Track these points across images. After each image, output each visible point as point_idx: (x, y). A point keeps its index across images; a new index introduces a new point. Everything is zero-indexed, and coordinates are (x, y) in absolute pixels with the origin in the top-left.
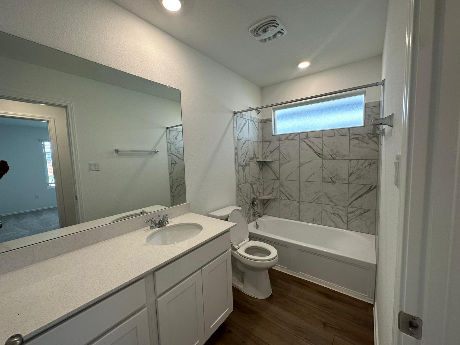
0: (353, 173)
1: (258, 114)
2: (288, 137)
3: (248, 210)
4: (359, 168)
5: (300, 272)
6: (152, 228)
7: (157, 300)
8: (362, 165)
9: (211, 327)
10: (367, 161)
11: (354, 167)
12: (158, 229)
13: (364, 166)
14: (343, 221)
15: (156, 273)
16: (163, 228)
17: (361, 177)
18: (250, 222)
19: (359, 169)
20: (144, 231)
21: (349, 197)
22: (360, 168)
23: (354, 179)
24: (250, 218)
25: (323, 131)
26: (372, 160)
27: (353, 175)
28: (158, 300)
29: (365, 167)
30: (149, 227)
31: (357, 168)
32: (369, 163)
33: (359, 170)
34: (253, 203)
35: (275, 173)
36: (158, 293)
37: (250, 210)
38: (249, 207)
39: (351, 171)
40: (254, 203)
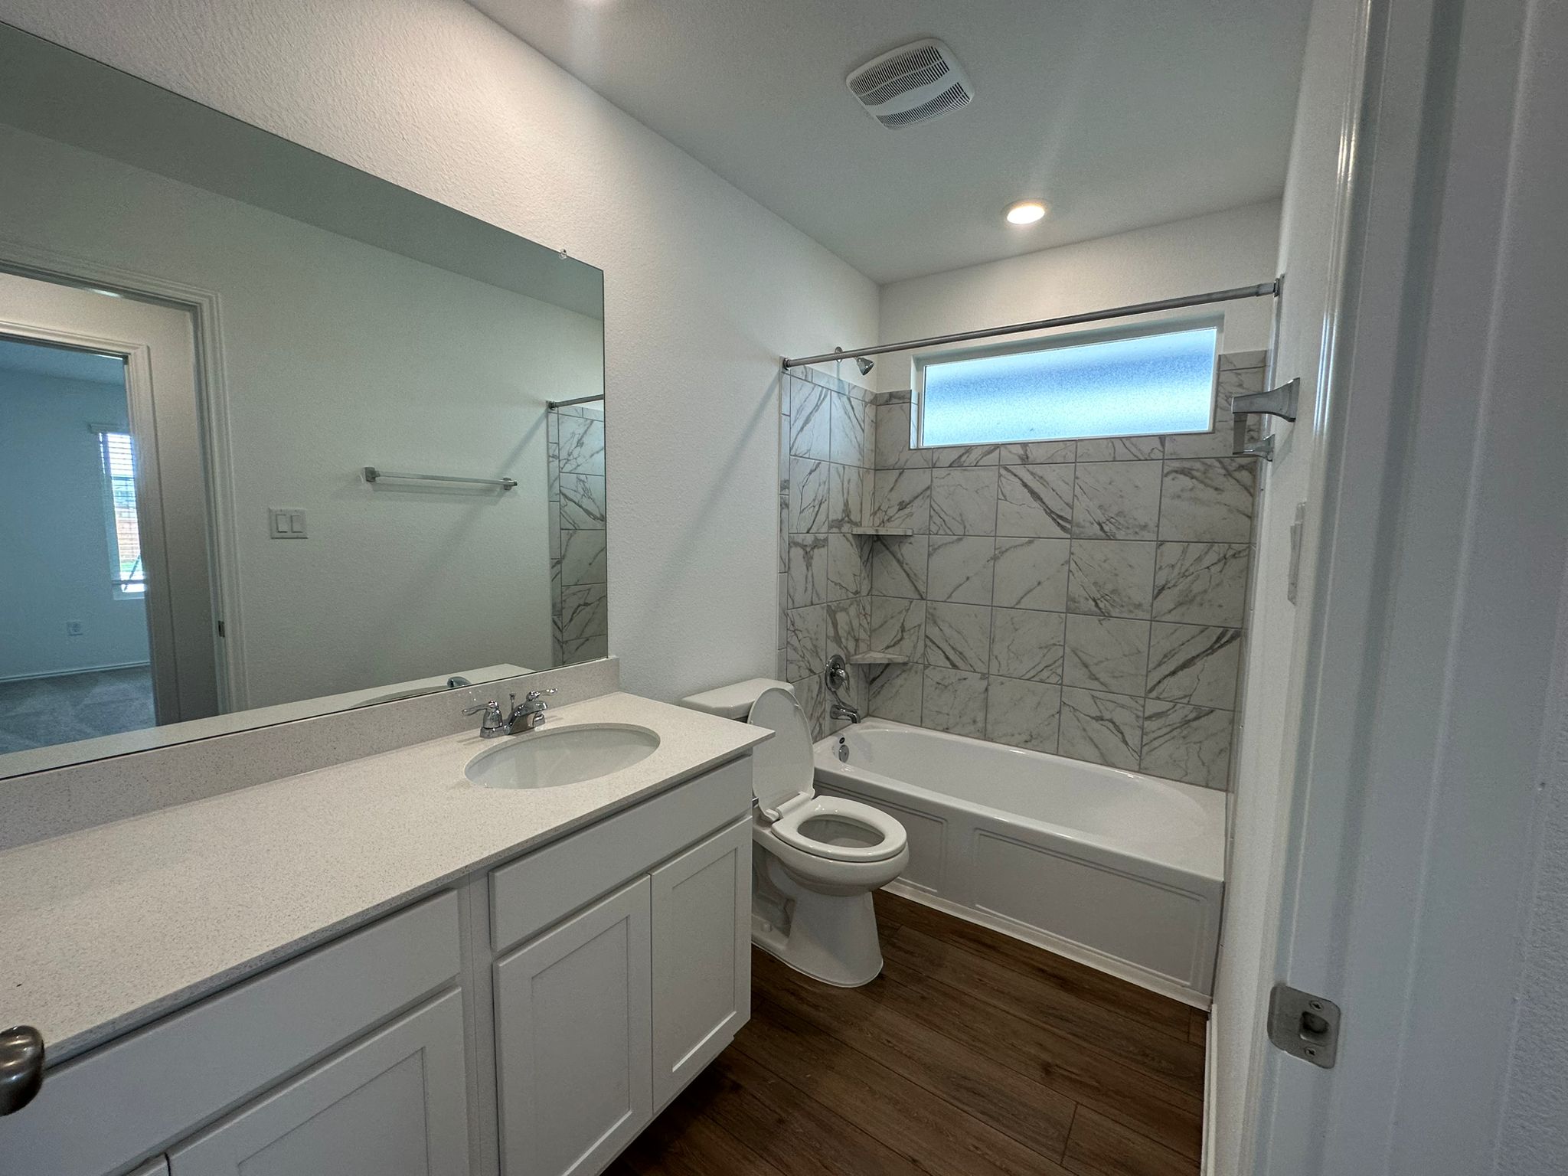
0: (1169, 585)
1: (865, 372)
2: (961, 456)
3: (815, 696)
4: (1187, 570)
5: (978, 906)
6: (486, 733)
7: (498, 967)
8: (1199, 559)
9: (674, 1069)
10: (1216, 547)
11: (1173, 566)
12: (506, 738)
13: (1206, 562)
14: (1127, 744)
15: (498, 874)
16: (524, 736)
17: (1191, 601)
18: (822, 739)
19: (1187, 574)
20: (460, 742)
21: (1151, 666)
22: (1191, 570)
23: (1172, 606)
24: (821, 725)
25: (1079, 443)
26: (1230, 546)
27: (1165, 592)
28: (501, 965)
29: (1208, 568)
30: (477, 732)
31: (1183, 571)
32: (1222, 555)
33: (1187, 577)
34: (833, 675)
35: (912, 575)
36: (502, 944)
37: (823, 695)
38: (820, 687)
39: (1161, 582)
40: (838, 675)
